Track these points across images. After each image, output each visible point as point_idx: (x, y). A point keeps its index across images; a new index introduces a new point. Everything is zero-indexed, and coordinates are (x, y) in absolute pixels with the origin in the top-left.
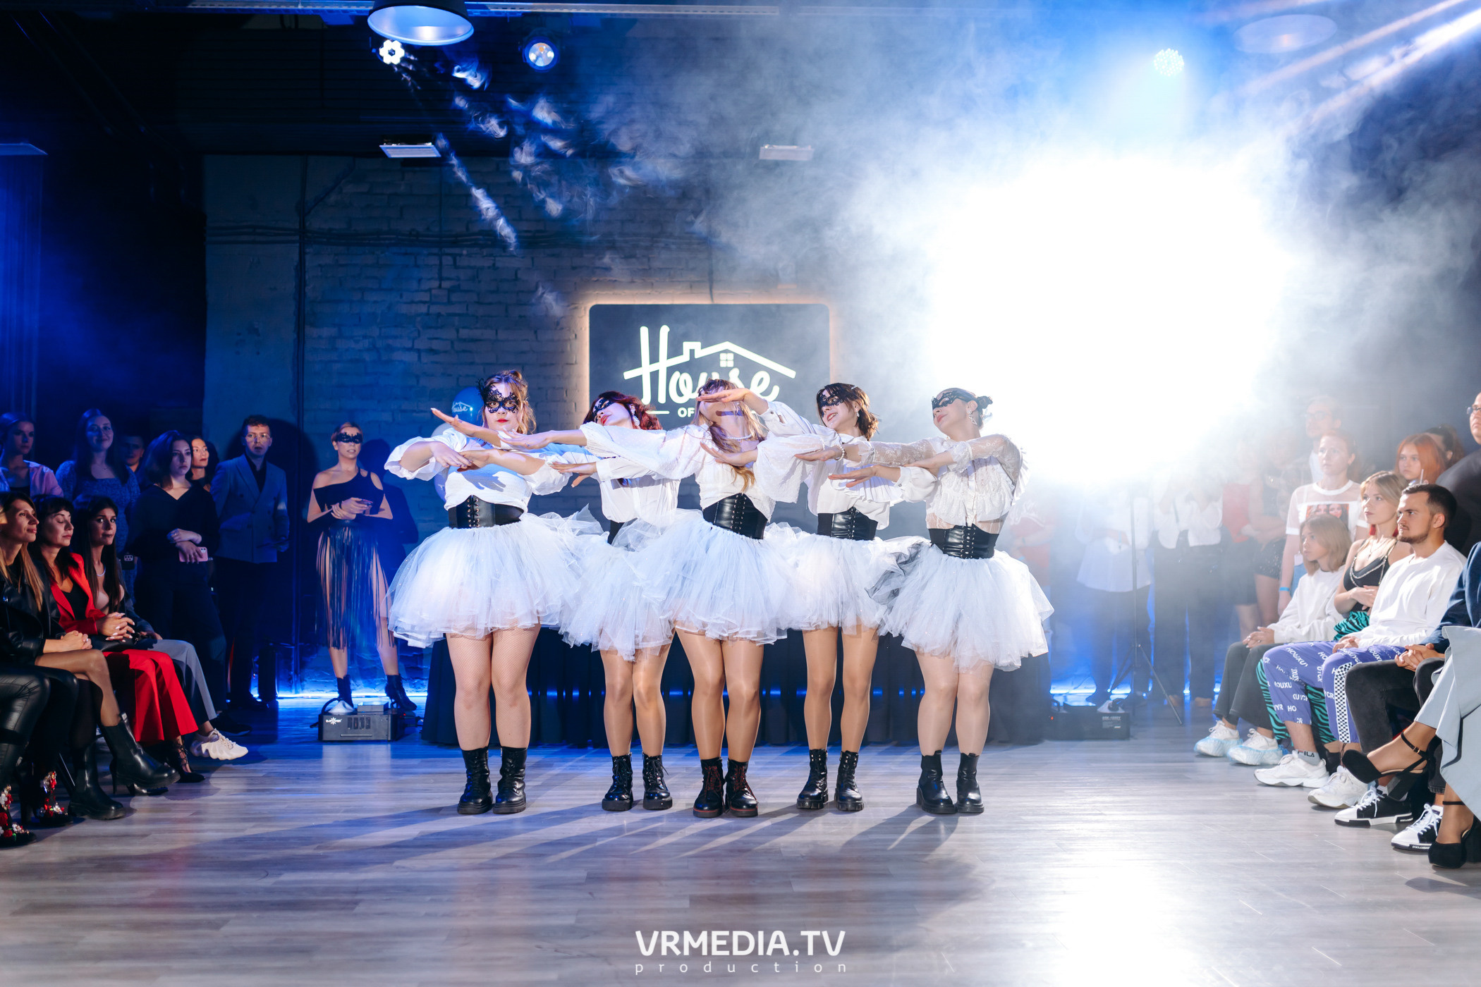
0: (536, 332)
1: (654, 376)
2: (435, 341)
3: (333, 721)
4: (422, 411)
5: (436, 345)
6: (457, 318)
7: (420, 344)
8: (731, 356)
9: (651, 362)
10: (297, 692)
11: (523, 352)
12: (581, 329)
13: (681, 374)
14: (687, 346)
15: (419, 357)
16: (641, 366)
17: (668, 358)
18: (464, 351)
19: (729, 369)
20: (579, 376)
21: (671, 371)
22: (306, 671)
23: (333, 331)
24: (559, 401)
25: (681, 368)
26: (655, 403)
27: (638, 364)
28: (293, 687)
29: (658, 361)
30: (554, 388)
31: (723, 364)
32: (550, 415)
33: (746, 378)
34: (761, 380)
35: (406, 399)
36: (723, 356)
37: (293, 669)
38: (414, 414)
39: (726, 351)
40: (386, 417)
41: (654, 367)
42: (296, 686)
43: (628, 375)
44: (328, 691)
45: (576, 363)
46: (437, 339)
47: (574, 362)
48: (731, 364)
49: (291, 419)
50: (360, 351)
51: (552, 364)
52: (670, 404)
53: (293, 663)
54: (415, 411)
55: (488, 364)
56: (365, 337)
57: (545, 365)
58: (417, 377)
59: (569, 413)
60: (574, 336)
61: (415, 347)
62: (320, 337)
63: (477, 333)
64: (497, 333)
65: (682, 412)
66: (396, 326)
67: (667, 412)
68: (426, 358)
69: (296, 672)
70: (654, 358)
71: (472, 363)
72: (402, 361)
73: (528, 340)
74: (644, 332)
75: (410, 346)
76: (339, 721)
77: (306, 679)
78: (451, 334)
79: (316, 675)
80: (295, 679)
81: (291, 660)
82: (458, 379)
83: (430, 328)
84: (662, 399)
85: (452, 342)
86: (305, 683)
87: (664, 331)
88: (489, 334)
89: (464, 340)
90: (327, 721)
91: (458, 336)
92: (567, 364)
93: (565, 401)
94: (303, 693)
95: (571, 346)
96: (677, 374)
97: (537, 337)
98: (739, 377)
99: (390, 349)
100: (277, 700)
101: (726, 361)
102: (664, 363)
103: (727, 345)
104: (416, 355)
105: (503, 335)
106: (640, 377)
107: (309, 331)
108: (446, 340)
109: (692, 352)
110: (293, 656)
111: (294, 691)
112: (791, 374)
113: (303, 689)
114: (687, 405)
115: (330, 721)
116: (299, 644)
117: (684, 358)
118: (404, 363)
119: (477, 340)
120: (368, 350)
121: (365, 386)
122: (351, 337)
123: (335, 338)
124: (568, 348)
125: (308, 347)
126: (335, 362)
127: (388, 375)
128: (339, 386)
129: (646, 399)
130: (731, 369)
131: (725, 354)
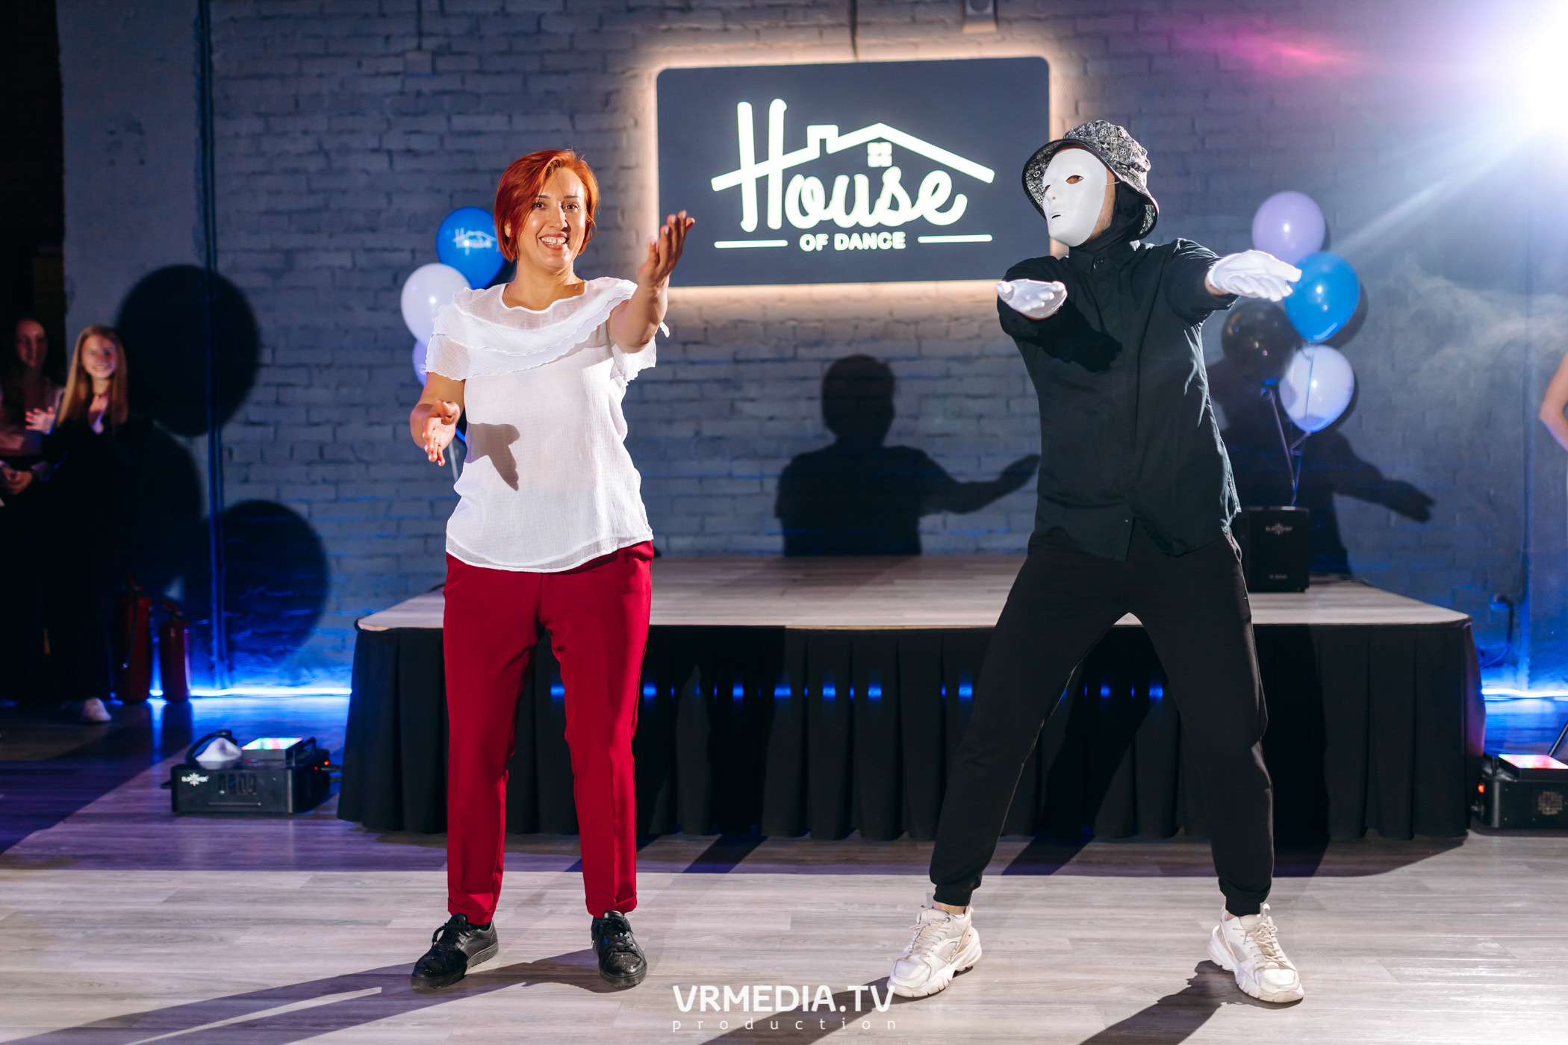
0: (572, 117)
1: (762, 184)
2: (414, 138)
3: (194, 779)
4: (396, 250)
5: (416, 143)
6: (447, 98)
7: (395, 141)
8: (887, 149)
9: (756, 163)
10: (224, 687)
12: (643, 109)
13: (805, 178)
15: (391, 162)
16: (739, 168)
17: (784, 154)
18: (459, 151)
19: (882, 170)
20: (642, 187)
21: (788, 175)
22: (238, 655)
23: (258, 125)
24: (609, 229)
25: (806, 170)
26: (763, 231)
27: (735, 165)
28: (217, 679)
29: (767, 159)
31: (873, 162)
33: (911, 185)
34: (937, 186)
35: (373, 230)
36: (871, 147)
37: (215, 650)
39: (880, 140)
40: (345, 260)
41: (762, 169)
42: (221, 676)
43: (720, 183)
44: (270, 684)
45: (637, 166)
46: (417, 132)
47: (633, 163)
48: (887, 161)
49: (200, 263)
50: (299, 155)
52: (789, 231)
53: (215, 643)
54: (385, 250)
56: (305, 133)
58: (388, 194)
59: (627, 247)
60: (631, 122)
61: (386, 146)
62: (237, 135)
63: (479, 122)
64: (510, 121)
65: (808, 243)
66: (353, 114)
67: (783, 243)
68: (402, 164)
69: (221, 658)
70: (761, 154)
71: (473, 171)
72: (363, 170)
73: (559, 131)
74: (745, 111)
75: (374, 143)
76: (204, 779)
77: (238, 667)
79: (252, 660)
80: (218, 668)
81: (211, 638)
82: (451, 197)
83: (406, 114)
84: (774, 222)
85: (441, 138)
86: (235, 673)
87: (778, 109)
88: (498, 122)
89: (460, 134)
90: (184, 779)
91: (449, 129)
92: (624, 168)
93: (620, 229)
94: (232, 687)
95: (629, 139)
96: (798, 180)
97: (573, 126)
98: (900, 182)
99: (345, 150)
100: (193, 702)
101: (879, 156)
103: (880, 129)
104: (387, 159)
105: (520, 123)
106: (739, 186)
107: (220, 125)
108: (431, 134)
109: (823, 142)
110: (215, 632)
111: (218, 684)
112: (985, 175)
113: (232, 682)
114: (814, 231)
115: (188, 779)
116: (224, 614)
117: (810, 153)
118: (367, 172)
119: (478, 133)
120: (311, 153)
121: (309, 211)
122: (285, 134)
123: (260, 135)
124: (624, 142)
125: (219, 152)
126: (263, 174)
127: (344, 192)
128: (270, 212)
129: (749, 223)
130: (888, 168)
131: (875, 144)
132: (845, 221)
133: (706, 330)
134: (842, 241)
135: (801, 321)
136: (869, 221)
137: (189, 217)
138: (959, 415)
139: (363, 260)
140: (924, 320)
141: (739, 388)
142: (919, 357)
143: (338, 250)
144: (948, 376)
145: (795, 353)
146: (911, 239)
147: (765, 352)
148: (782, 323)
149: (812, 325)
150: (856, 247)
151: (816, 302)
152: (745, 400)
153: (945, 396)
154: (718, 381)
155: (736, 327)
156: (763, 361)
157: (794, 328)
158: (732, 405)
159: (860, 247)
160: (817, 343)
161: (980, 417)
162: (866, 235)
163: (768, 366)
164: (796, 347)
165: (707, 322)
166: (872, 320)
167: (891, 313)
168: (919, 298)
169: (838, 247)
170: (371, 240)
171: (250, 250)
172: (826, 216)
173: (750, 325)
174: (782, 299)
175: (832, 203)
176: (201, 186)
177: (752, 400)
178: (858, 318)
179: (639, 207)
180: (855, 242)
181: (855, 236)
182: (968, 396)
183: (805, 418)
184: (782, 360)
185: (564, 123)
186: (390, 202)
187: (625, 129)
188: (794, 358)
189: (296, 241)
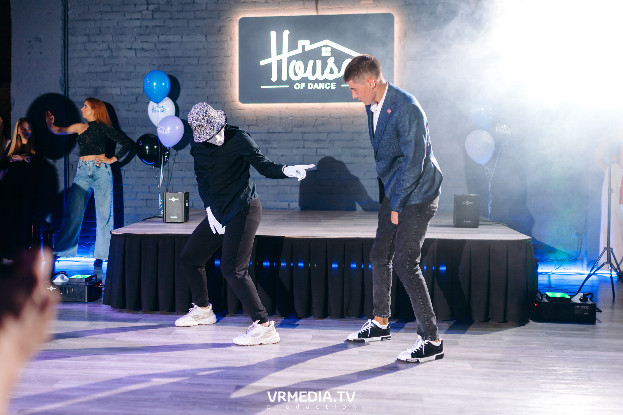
0: (206, 36)
2: (145, 44)
4: (138, 87)
5: (146, 46)
6: (158, 29)
7: (138, 45)
8: (329, 49)
9: (278, 54)
11: (198, 49)
12: (234, 33)
13: (297, 61)
14: (301, 43)
15: (136, 53)
16: (271, 57)
17: (288, 52)
18: (162, 49)
19: (328, 58)
20: (233, 64)
21: (290, 59)
23: (85, 39)
24: (220, 80)
25: (296, 57)
26: (280, 81)
27: (269, 56)
29: (282, 53)
30: (217, 72)
31: (323, 54)
32: (215, 89)
35: (128, 80)
38: (133, 89)
39: (326, 46)
40: (117, 91)
41: (279, 57)
43: (263, 63)
46: (146, 42)
47: (230, 55)
48: (329, 54)
49: (62, 93)
50: (101, 50)
51: (217, 57)
52: (290, 82)
54: (133, 87)
55: (176, 57)
56: (103, 42)
57: (212, 57)
58: (135, 66)
60: (230, 38)
61: (133, 47)
62: (77, 42)
63: (170, 38)
64: (182, 38)
65: (297, 86)
66: (122, 35)
67: (288, 86)
68: (140, 54)
70: (279, 51)
71: (168, 57)
72: (125, 56)
73: (201, 42)
74: (273, 35)
75: (130, 47)
78: (154, 39)
82: (159, 67)
83: (142, 35)
84: (284, 78)
85: (155, 44)
87: (286, 34)
88: (177, 38)
89: (163, 42)
91: (158, 40)
92: (225, 56)
93: (224, 80)
95: (228, 45)
96: (294, 62)
97: (207, 40)
99: (118, 49)
101: (326, 52)
102: (286, 54)
103: (327, 42)
104: (134, 52)
105: (185, 39)
107: (71, 39)
108: (152, 42)
109: (304, 47)
114: (300, 82)
117: (299, 51)
118: (127, 57)
119: (170, 42)
120: (105, 50)
121: (104, 72)
122: (96, 42)
123: (86, 42)
124: (226, 46)
125: (70, 49)
126: (87, 58)
127: (118, 65)
128: (89, 73)
129: (274, 78)
130: (329, 57)
131: (325, 48)
132: (312, 78)
133: (257, 120)
134: (311, 86)
135: (295, 117)
136: (321, 78)
137: (58, 75)
138: (357, 156)
139: (124, 92)
140: (343, 117)
141: (270, 143)
142: (342, 132)
143: (115, 87)
144: (353, 140)
145: (292, 130)
146: (338, 85)
147: (280, 129)
148: (287, 118)
149: (299, 119)
150: (316, 88)
151: (300, 110)
152: (271, 148)
153: (351, 148)
154: (262, 140)
155: (269, 119)
156: (279, 133)
157: (292, 120)
158: (267, 150)
159: (318, 88)
160: (300, 126)
161: (365, 156)
162: (320, 84)
163: (281, 134)
164: (292, 127)
165: (257, 117)
166: (323, 117)
167: (330, 115)
168: (341, 109)
169: (309, 88)
170: (127, 84)
171: (81, 87)
172: (305, 76)
173: (274, 118)
174: (287, 109)
175: (307, 71)
176: (63, 62)
177: (275, 148)
178: (317, 116)
179: (231, 72)
180: (316, 86)
181: (316, 84)
182: (360, 148)
183: (295, 156)
184: (287, 133)
185: (203, 39)
186: (135, 69)
187: (227, 41)
188: (292, 132)
189: (99, 83)
